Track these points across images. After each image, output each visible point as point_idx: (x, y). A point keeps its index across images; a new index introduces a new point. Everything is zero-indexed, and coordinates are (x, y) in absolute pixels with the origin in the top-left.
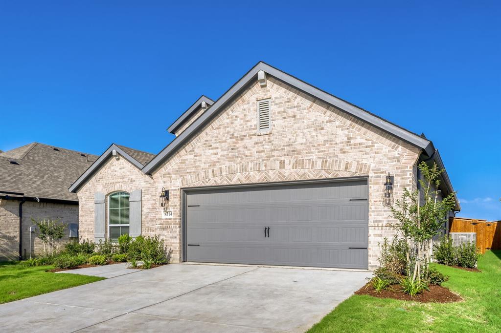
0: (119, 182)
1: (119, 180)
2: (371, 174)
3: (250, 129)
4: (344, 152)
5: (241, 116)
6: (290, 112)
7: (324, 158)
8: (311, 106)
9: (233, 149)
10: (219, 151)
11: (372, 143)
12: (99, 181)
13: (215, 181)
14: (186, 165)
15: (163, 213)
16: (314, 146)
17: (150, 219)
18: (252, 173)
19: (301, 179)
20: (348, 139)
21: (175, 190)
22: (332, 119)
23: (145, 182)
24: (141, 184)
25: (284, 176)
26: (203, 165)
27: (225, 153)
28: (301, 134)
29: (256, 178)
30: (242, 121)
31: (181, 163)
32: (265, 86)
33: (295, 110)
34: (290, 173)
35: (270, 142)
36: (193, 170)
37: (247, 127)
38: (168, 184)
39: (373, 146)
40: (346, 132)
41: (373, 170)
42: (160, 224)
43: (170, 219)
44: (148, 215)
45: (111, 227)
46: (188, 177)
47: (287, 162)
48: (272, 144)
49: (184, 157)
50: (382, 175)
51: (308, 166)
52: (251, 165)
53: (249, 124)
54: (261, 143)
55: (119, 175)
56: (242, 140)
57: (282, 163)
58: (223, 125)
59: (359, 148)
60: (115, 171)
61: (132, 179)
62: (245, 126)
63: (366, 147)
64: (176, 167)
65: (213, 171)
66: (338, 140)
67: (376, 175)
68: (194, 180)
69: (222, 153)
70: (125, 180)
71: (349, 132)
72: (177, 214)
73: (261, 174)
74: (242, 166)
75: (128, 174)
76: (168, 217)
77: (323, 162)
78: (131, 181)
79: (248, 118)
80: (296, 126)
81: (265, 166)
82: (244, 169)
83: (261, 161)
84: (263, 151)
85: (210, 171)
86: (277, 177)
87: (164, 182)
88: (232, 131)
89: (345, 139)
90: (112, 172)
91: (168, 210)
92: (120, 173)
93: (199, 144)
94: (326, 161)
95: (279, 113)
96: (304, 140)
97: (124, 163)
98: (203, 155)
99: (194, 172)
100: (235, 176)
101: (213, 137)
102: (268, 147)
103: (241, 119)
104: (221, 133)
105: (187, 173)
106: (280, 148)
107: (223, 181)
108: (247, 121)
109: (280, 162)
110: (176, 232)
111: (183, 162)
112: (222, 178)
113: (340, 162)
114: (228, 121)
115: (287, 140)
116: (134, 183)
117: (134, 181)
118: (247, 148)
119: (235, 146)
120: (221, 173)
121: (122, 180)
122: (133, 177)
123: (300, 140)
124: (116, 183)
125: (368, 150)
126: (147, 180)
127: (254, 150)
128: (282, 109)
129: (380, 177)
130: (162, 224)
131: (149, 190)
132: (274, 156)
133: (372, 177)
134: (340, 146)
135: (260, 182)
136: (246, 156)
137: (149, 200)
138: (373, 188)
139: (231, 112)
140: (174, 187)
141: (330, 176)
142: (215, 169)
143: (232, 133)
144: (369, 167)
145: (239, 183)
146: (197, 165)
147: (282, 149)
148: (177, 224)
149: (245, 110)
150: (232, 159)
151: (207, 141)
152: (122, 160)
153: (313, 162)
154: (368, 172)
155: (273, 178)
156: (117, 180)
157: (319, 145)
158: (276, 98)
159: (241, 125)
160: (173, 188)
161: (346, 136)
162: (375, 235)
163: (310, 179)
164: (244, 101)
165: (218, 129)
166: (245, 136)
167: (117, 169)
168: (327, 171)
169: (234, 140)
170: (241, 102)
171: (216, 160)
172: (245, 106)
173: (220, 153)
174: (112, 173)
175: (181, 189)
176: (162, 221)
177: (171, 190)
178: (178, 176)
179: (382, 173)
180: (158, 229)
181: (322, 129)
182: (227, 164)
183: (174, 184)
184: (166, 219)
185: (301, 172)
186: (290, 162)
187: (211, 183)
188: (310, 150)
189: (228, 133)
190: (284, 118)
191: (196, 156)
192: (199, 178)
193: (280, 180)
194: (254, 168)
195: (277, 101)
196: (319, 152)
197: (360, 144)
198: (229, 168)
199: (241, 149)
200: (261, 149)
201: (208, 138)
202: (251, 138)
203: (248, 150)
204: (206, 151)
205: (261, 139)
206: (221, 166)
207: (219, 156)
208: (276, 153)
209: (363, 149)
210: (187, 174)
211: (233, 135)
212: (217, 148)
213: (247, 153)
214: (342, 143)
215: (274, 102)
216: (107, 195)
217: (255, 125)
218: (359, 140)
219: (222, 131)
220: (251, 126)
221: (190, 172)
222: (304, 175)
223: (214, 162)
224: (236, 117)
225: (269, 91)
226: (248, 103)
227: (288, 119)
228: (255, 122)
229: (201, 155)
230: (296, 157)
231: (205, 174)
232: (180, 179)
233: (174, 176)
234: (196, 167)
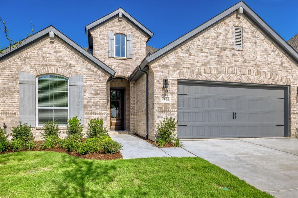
0: (54, 65)
1: (54, 63)
2: (291, 85)
3: (230, 45)
4: (280, 71)
5: (224, 33)
6: (254, 39)
7: (271, 72)
8: (264, 39)
9: (218, 56)
10: (208, 55)
11: (292, 68)
12: (24, 60)
13: (206, 77)
14: (182, 61)
15: (161, 99)
16: (266, 64)
17: (94, 103)
18: (231, 75)
19: (260, 83)
20: (282, 63)
21: (173, 80)
22: (275, 50)
23: (87, 69)
24: (83, 70)
25: (251, 80)
26: (196, 64)
27: (213, 57)
28: (259, 55)
29: (235, 79)
30: (224, 38)
31: (178, 58)
32: (239, 18)
33: (256, 39)
34: (254, 79)
35: (242, 56)
36: (189, 66)
37: (228, 42)
38: (167, 75)
39: (292, 69)
40: (281, 59)
41: (292, 83)
42: (159, 108)
43: (168, 104)
44: (91, 99)
45: (39, 110)
46: (185, 71)
47: (252, 71)
48: (244, 58)
49: (181, 55)
50: (296, 86)
51: (263, 75)
52: (231, 69)
53: (229, 41)
54: (237, 55)
55: (53, 57)
56: (224, 50)
57: (250, 71)
58: (212, 36)
59: (286, 69)
60: (49, 54)
61: (71, 64)
62: (226, 41)
63: (289, 69)
64: (173, 61)
65: (205, 69)
66: (277, 63)
67: (293, 85)
68: (189, 74)
69: (211, 57)
70: (62, 64)
71: (282, 59)
72: (175, 100)
73: (237, 76)
74: (225, 69)
75: (66, 58)
76: (165, 102)
77: (271, 74)
78: (70, 66)
79: (228, 37)
80: (257, 49)
81: (240, 71)
82: (226, 72)
83: (237, 67)
84: (238, 61)
85: (202, 68)
86: (246, 80)
87: (162, 72)
88: (218, 43)
89: (280, 63)
90: (44, 53)
91: (166, 96)
92: (55, 56)
93: (193, 46)
94: (272, 74)
95: (247, 38)
96: (261, 59)
97: (61, 48)
98: (196, 55)
99: (189, 68)
100: (220, 75)
101: (203, 44)
102: (241, 59)
103: (224, 36)
104: (210, 42)
105: (184, 67)
106: (248, 61)
107: (212, 78)
108: (228, 38)
109: (248, 70)
110: (174, 114)
111: (180, 58)
112: (211, 75)
113: (279, 76)
114: (215, 35)
115: (252, 57)
116: (74, 68)
117: (74, 66)
118: (228, 57)
119: (220, 54)
120: (211, 72)
121: (58, 64)
122: (73, 63)
123: (259, 59)
124: (50, 65)
125: (290, 71)
126: (89, 67)
127: (232, 59)
128: (249, 36)
129: (295, 87)
130: (161, 108)
131: (91, 77)
132: (245, 66)
133: (292, 86)
134: (278, 66)
135: (236, 82)
136: (228, 63)
137: (92, 86)
138: (292, 93)
139: (216, 29)
140: (172, 77)
141: (273, 83)
142: (206, 68)
143: (218, 44)
144: (291, 80)
145: (223, 81)
146: (192, 62)
147: (249, 62)
148: (175, 108)
149: (226, 30)
150: (218, 63)
151: (199, 45)
152: (58, 45)
153: (266, 73)
154: (290, 83)
155: (244, 80)
156: (51, 63)
157: (268, 64)
158: (245, 28)
159: (224, 40)
160: (170, 78)
161: (281, 61)
162: (294, 118)
163: (263, 83)
164: (225, 24)
165: (207, 38)
166: (226, 48)
167: (52, 52)
168: (272, 80)
169: (219, 49)
170: (223, 23)
171: (206, 61)
172: (227, 28)
173: (209, 57)
174: (44, 55)
175: (178, 79)
176: (161, 105)
177: (169, 79)
178: (176, 69)
179: (296, 84)
180: (157, 112)
181: (270, 54)
182: (215, 65)
183: (172, 75)
184: (165, 104)
185: (260, 78)
186: (254, 71)
187: (203, 78)
188: (264, 66)
189: (215, 43)
190: (250, 42)
191: (190, 55)
192: (193, 73)
193: (248, 82)
194: (233, 72)
195: (246, 30)
196: (268, 68)
197: (287, 67)
198: (216, 68)
199: (224, 57)
200: (237, 59)
201: (200, 44)
202: (230, 51)
203: (229, 59)
204: (199, 53)
205: (237, 53)
206: (210, 67)
207: (208, 58)
208: (245, 64)
209: (288, 70)
210: (184, 69)
211: (218, 45)
212: (207, 53)
213: (228, 60)
214: (279, 65)
215: (244, 30)
216: (36, 77)
217: (233, 43)
218: (286, 65)
219: (210, 41)
220: (230, 42)
221: (186, 68)
222: (261, 80)
223: (205, 63)
224: (221, 33)
225: (241, 22)
226: (228, 26)
227: (252, 44)
228: (233, 40)
229: (194, 56)
230: (257, 69)
231: (199, 70)
232: (178, 72)
233: (171, 68)
234: (191, 64)
